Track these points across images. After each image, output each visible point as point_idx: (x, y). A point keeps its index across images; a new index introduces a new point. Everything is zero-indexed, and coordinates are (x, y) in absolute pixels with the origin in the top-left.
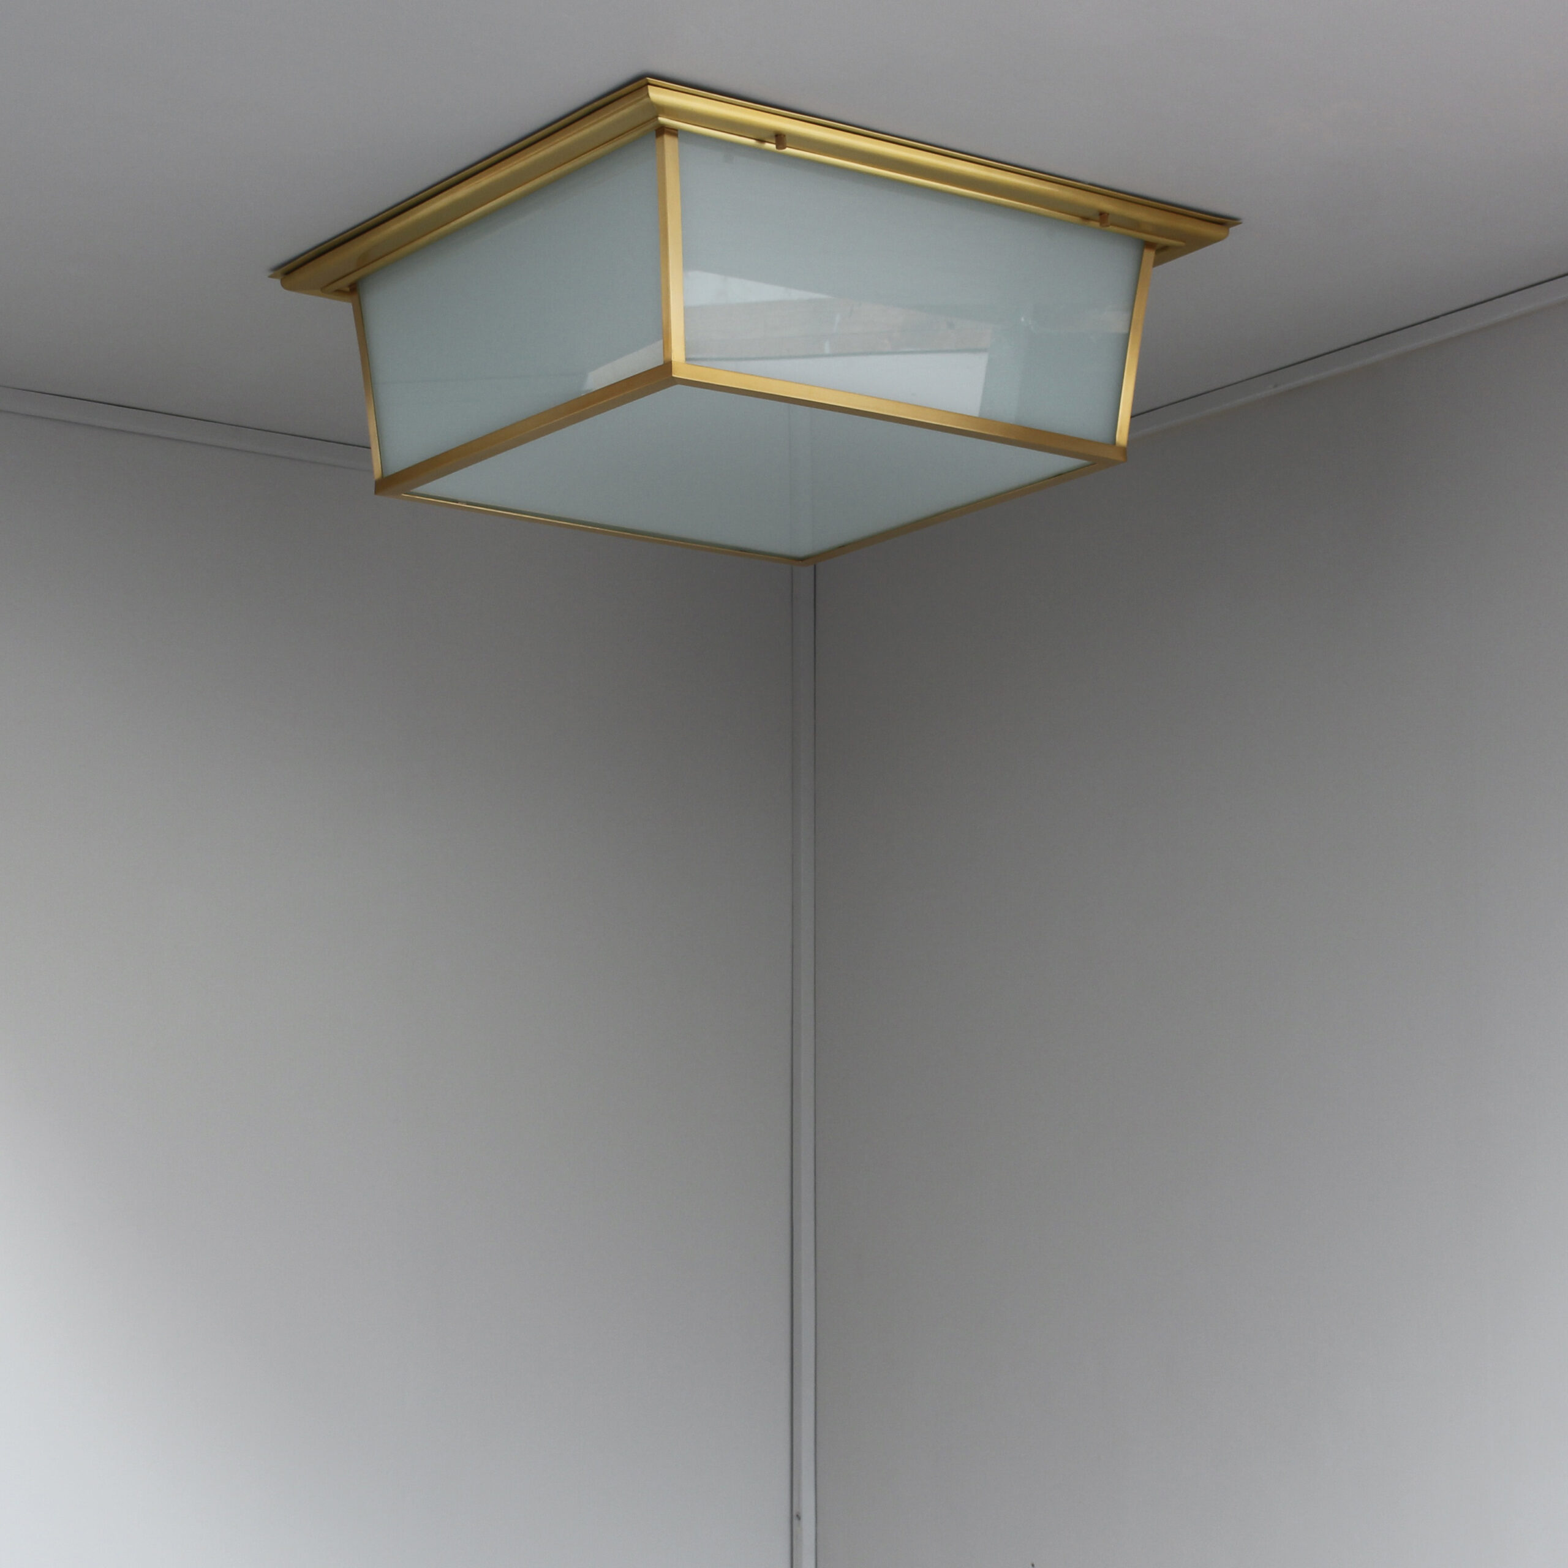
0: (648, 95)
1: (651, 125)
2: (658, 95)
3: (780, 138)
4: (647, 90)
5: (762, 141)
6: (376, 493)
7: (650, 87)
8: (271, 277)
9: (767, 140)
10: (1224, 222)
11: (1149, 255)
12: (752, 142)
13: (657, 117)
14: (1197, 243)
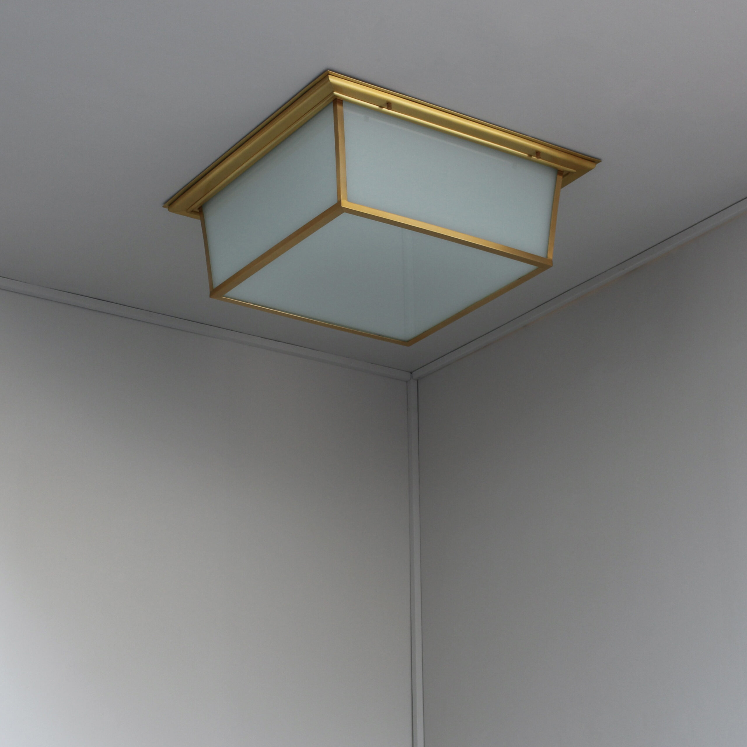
0: (329, 80)
1: (331, 96)
2: (333, 79)
3: (389, 105)
4: (328, 76)
5: (381, 107)
6: (210, 297)
7: (329, 75)
8: (163, 207)
9: (384, 107)
10: (595, 161)
11: (560, 178)
12: (377, 107)
13: (333, 92)
14: (583, 171)
